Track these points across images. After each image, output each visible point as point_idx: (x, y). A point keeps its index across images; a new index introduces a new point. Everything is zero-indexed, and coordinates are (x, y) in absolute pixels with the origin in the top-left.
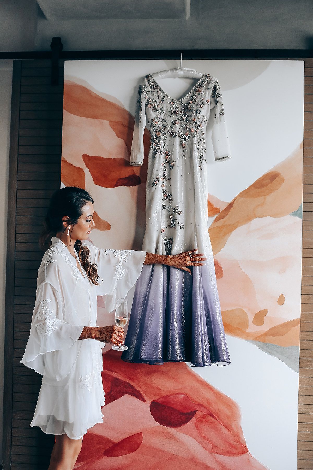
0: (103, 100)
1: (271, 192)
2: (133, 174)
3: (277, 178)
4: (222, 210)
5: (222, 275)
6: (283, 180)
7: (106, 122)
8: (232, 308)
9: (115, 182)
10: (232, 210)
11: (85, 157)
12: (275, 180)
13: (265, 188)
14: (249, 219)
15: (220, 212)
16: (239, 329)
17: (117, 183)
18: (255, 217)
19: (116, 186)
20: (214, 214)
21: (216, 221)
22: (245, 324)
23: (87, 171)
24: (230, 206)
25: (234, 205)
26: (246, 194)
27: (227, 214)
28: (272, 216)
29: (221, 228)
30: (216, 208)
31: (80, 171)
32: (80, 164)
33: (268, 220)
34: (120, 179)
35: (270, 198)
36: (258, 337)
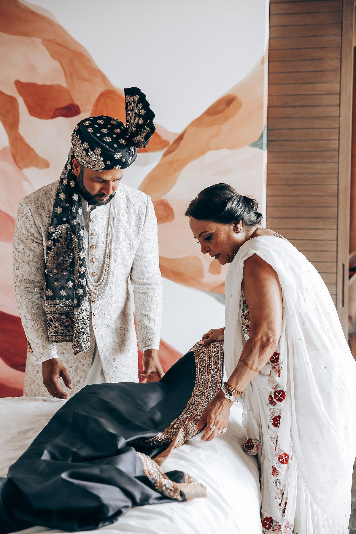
0: (33, 13)
1: (226, 119)
2: (71, 102)
3: (234, 103)
4: (171, 142)
5: (173, 218)
6: (240, 105)
7: (38, 41)
8: (185, 255)
9: (52, 113)
10: (183, 142)
11: (18, 83)
12: (231, 106)
13: (220, 115)
14: (202, 152)
15: (170, 144)
16: (193, 278)
17: (55, 113)
18: (209, 149)
19: (53, 117)
20: (163, 147)
21: (165, 155)
22: (199, 273)
23: (20, 100)
24: (181, 138)
25: (185, 137)
26: (198, 122)
27: (177, 147)
28: (228, 148)
29: (171, 163)
30: (165, 141)
31: (13, 100)
32: (13, 92)
33: (224, 152)
34: (57, 109)
35: (225, 127)
36: (216, 288)
